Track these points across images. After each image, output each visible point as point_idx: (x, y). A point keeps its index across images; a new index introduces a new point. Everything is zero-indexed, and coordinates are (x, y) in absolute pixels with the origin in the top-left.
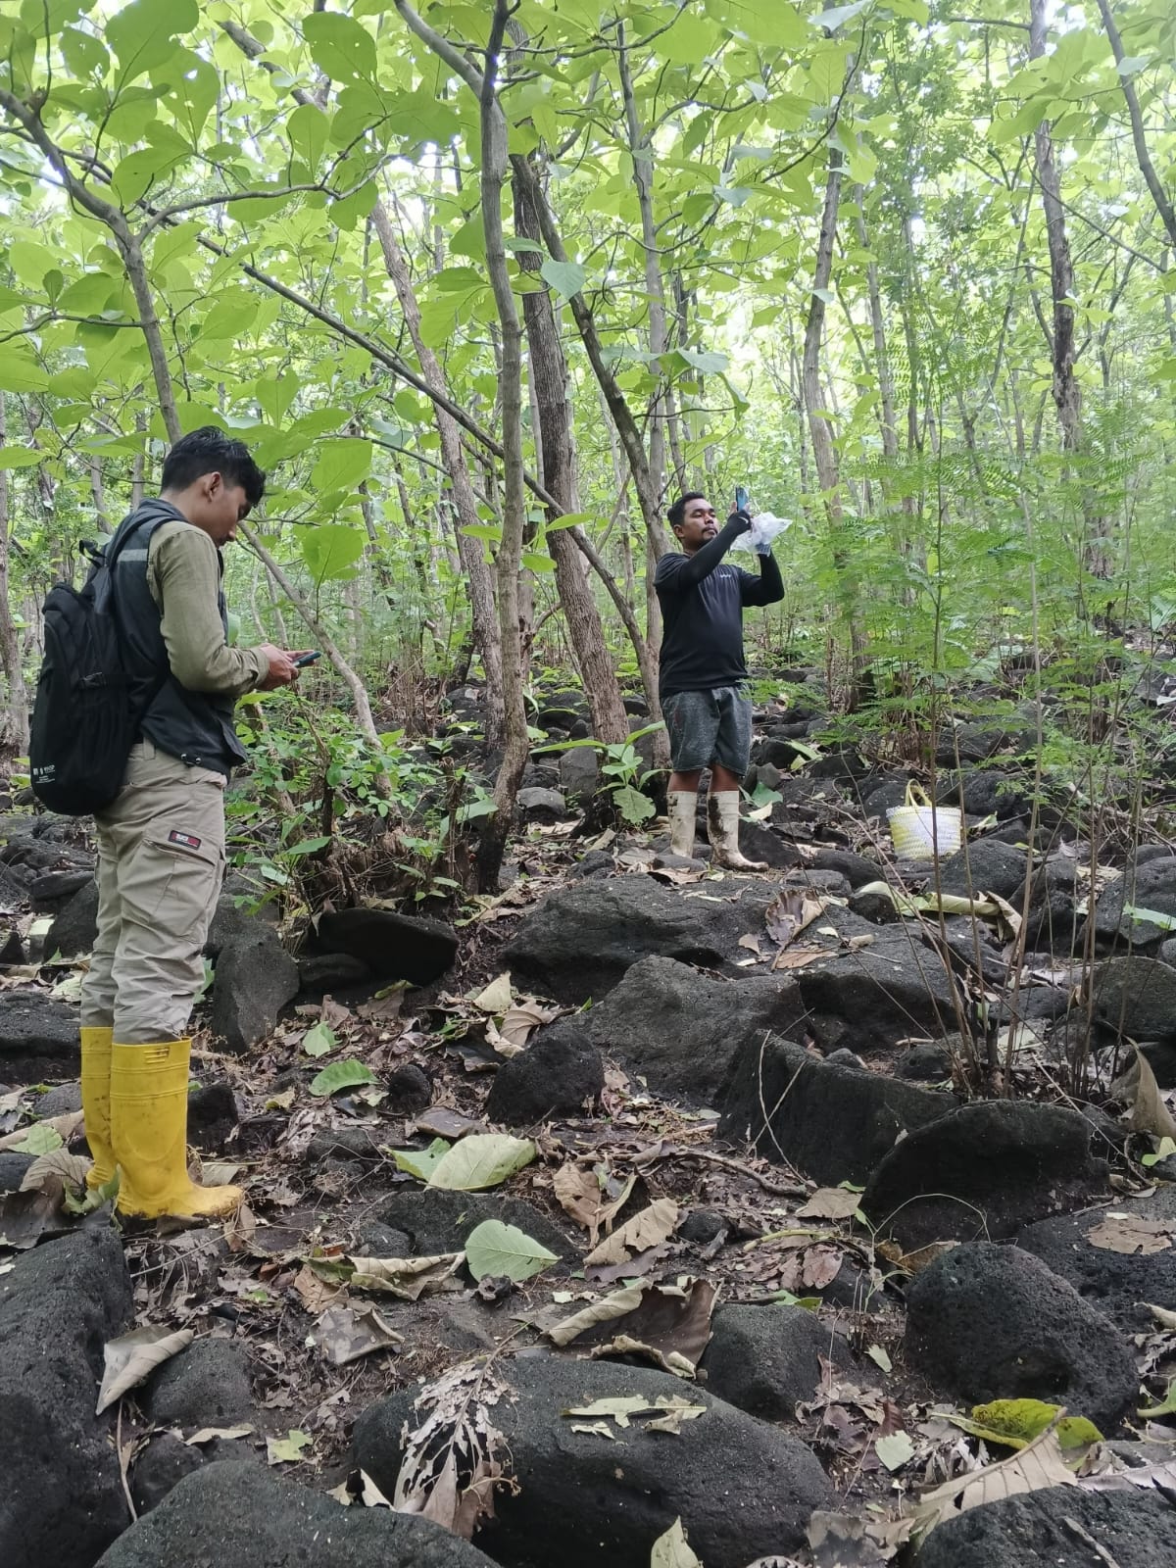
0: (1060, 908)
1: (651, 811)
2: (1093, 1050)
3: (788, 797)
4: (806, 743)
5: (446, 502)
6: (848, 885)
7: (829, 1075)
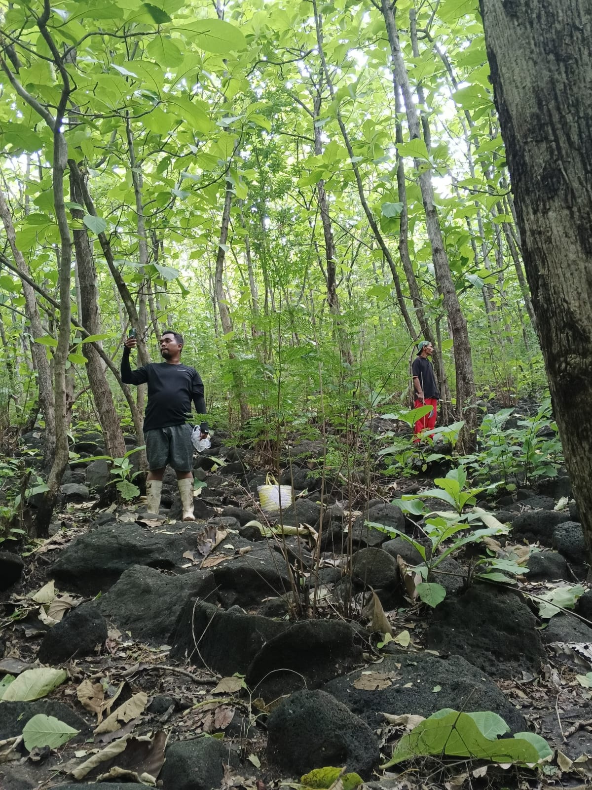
0: (337, 530)
1: (137, 493)
2: (353, 596)
3: (210, 485)
4: (219, 458)
5: (26, 334)
6: (239, 524)
7: (229, 617)
